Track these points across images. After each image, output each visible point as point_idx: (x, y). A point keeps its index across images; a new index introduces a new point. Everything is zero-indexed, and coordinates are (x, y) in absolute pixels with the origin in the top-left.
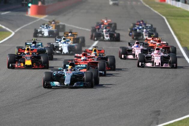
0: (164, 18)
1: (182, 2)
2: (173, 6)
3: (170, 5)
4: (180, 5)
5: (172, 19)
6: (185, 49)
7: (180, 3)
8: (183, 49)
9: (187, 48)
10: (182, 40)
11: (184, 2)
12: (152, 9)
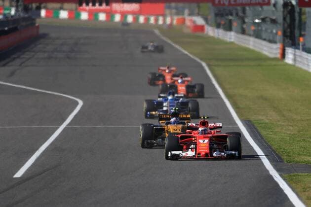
0: (204, 64)
1: (237, 32)
2: (218, 39)
3: (213, 38)
4: (233, 37)
5: (218, 66)
6: (247, 124)
7: (232, 33)
8: (244, 125)
9: (250, 121)
10: (241, 106)
11: (240, 31)
12: (177, 46)
